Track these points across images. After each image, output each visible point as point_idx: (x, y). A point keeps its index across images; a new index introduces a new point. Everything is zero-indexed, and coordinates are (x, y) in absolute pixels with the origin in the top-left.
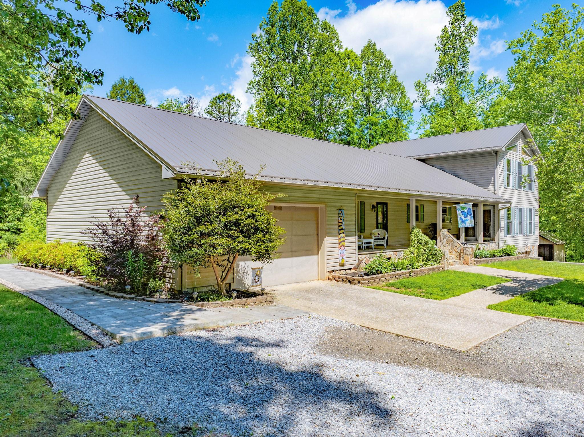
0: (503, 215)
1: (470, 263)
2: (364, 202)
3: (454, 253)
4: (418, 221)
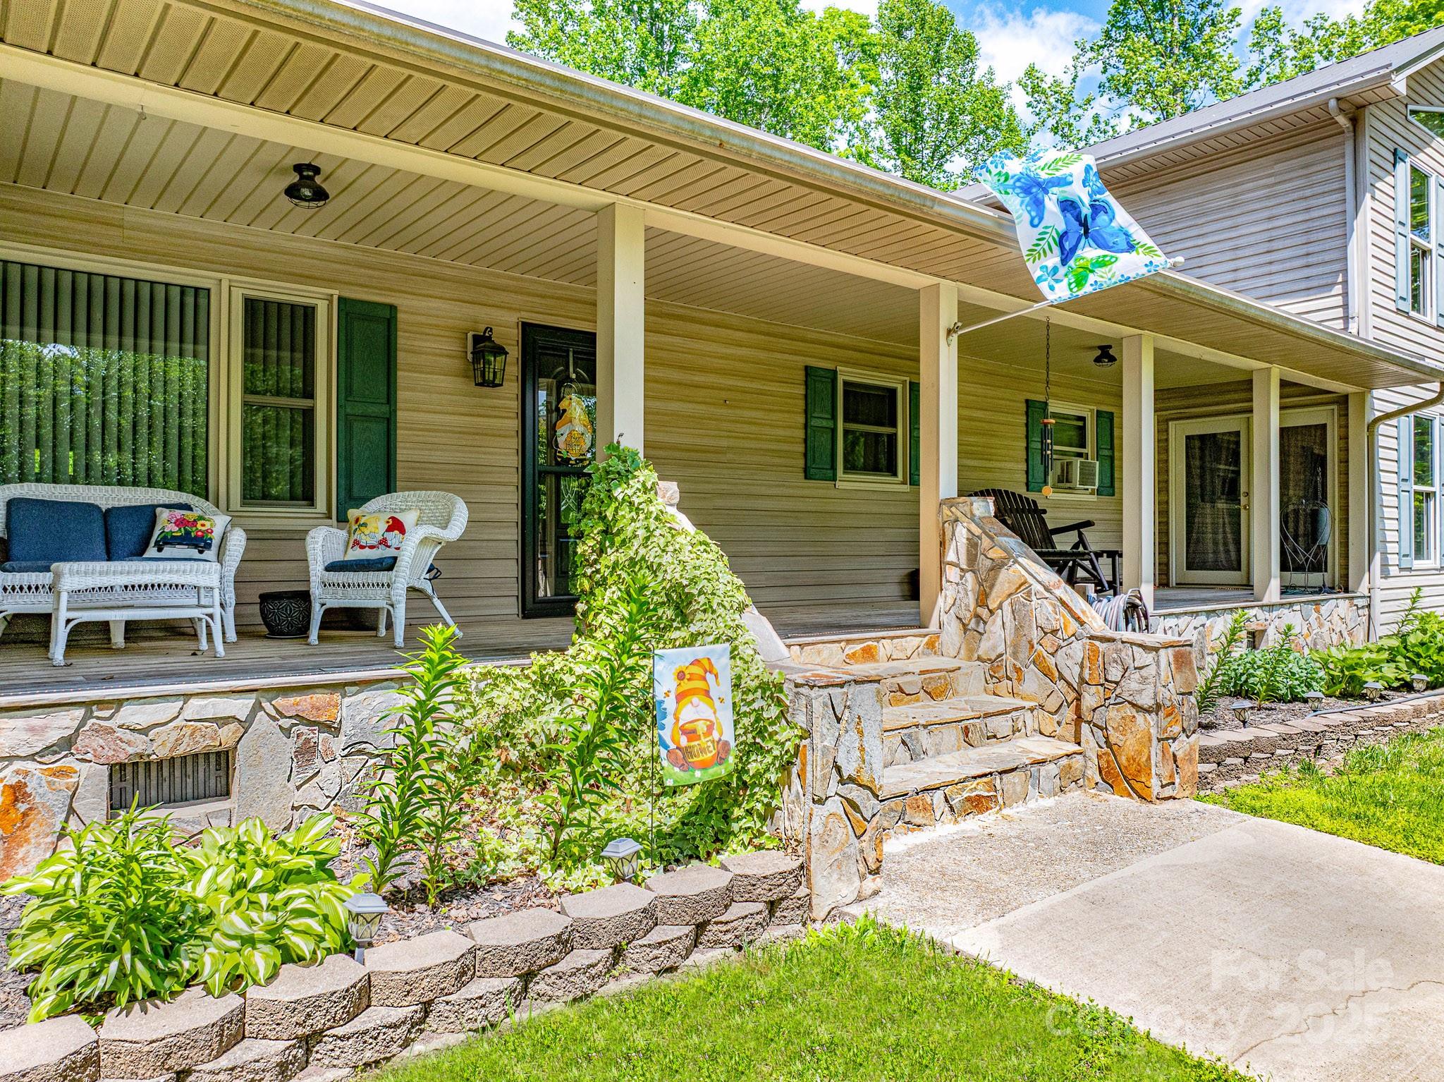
0: (1394, 455)
1: (1155, 783)
2: (393, 308)
3: (1033, 682)
4: (895, 474)
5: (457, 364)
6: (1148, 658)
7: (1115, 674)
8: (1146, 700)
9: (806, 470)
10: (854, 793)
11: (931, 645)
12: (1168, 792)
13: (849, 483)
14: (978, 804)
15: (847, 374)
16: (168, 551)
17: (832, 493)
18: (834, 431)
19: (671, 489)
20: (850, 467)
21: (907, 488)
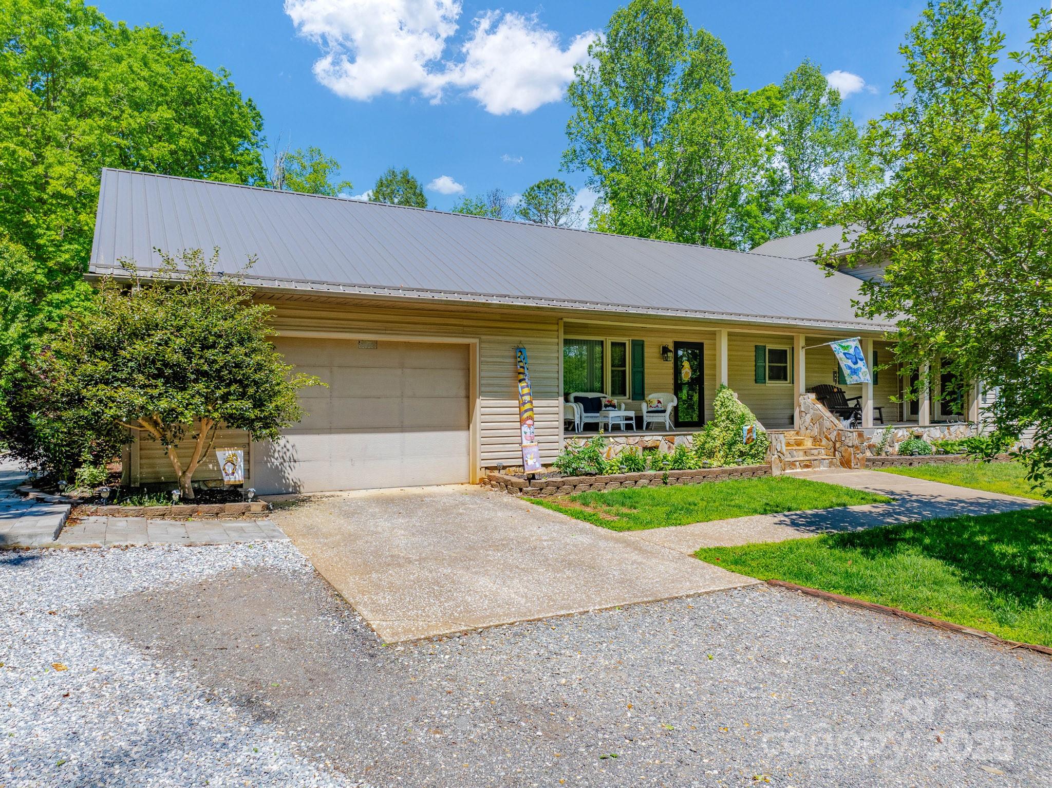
1: (852, 464)
2: (643, 341)
3: (824, 442)
4: (786, 380)
5: (658, 355)
6: (851, 434)
7: (843, 439)
8: (850, 444)
9: (756, 380)
10: (779, 454)
11: (797, 433)
12: (856, 467)
13: (770, 384)
14: (807, 466)
15: (769, 346)
16: (607, 409)
17: (763, 388)
18: (765, 367)
19: (736, 395)
20: (770, 378)
21: (791, 385)
